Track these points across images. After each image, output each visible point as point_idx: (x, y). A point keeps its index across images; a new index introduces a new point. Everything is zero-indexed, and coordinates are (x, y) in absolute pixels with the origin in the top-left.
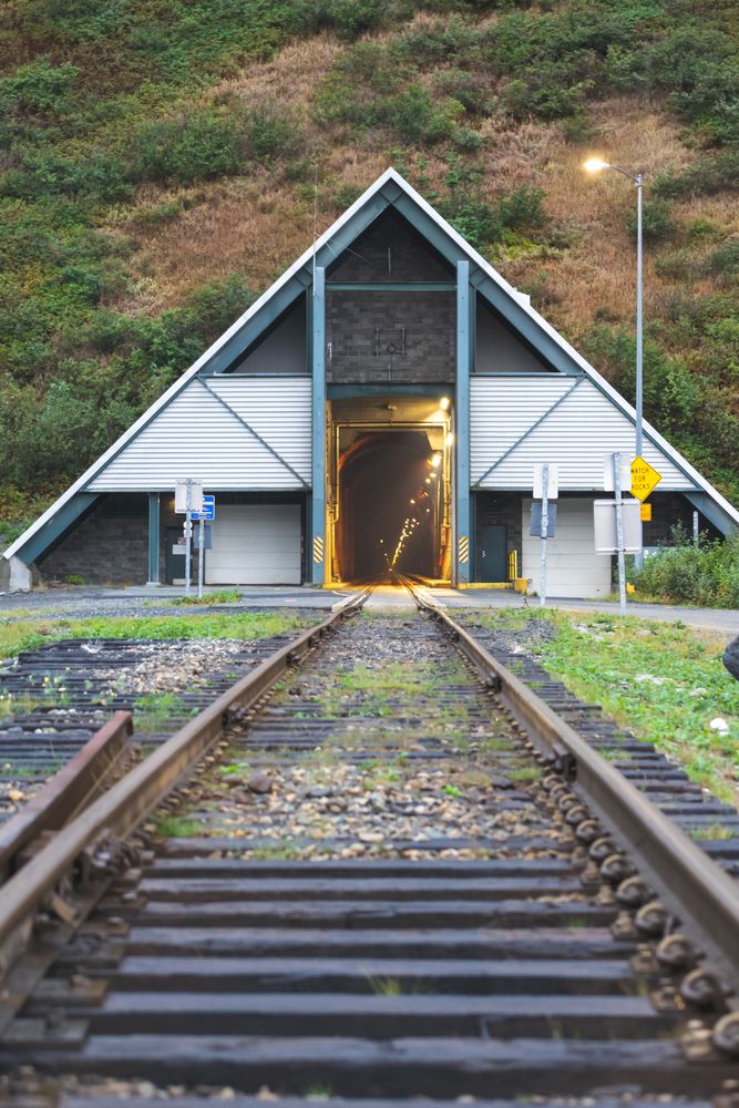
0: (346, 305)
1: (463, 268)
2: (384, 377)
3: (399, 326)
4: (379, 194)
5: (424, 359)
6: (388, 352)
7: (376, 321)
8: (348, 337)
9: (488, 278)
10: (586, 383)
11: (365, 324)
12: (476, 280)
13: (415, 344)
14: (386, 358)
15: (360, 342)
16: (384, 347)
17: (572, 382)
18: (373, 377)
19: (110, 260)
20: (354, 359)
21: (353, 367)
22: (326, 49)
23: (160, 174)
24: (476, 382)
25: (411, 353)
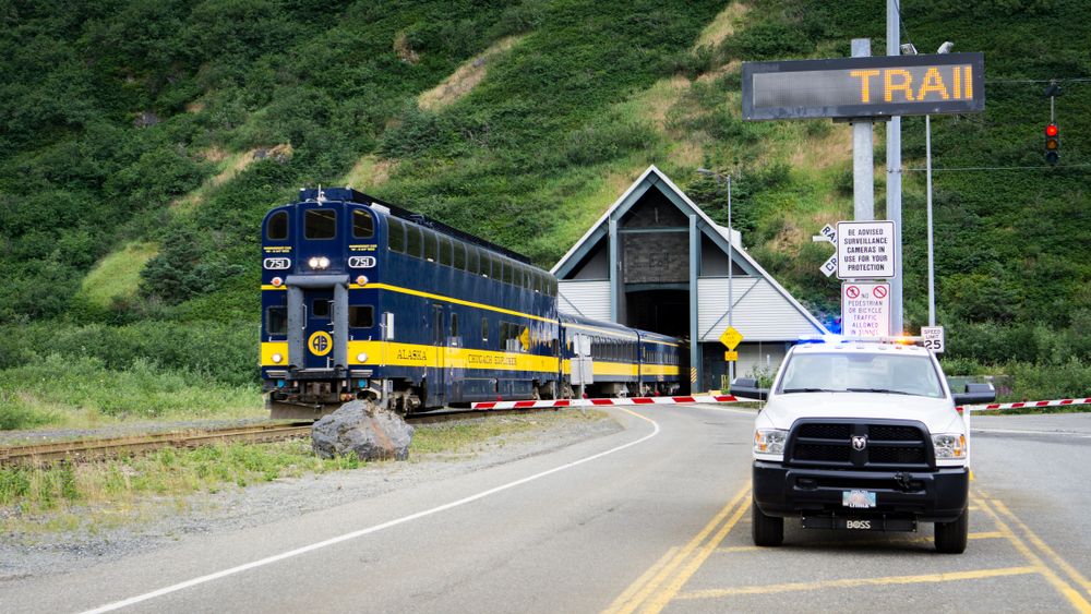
0: (635, 240)
1: (693, 219)
2: (657, 279)
3: (664, 251)
4: (646, 179)
5: (677, 269)
6: (658, 265)
7: (651, 248)
8: (636, 258)
9: (707, 223)
10: (763, 281)
11: (645, 251)
12: (700, 224)
13: (673, 260)
14: (657, 269)
15: (643, 260)
16: (656, 263)
17: (755, 280)
18: (650, 279)
19: (545, 212)
20: (640, 269)
21: (639, 274)
22: (681, 84)
23: (578, 160)
24: (700, 281)
25: (671, 266)
